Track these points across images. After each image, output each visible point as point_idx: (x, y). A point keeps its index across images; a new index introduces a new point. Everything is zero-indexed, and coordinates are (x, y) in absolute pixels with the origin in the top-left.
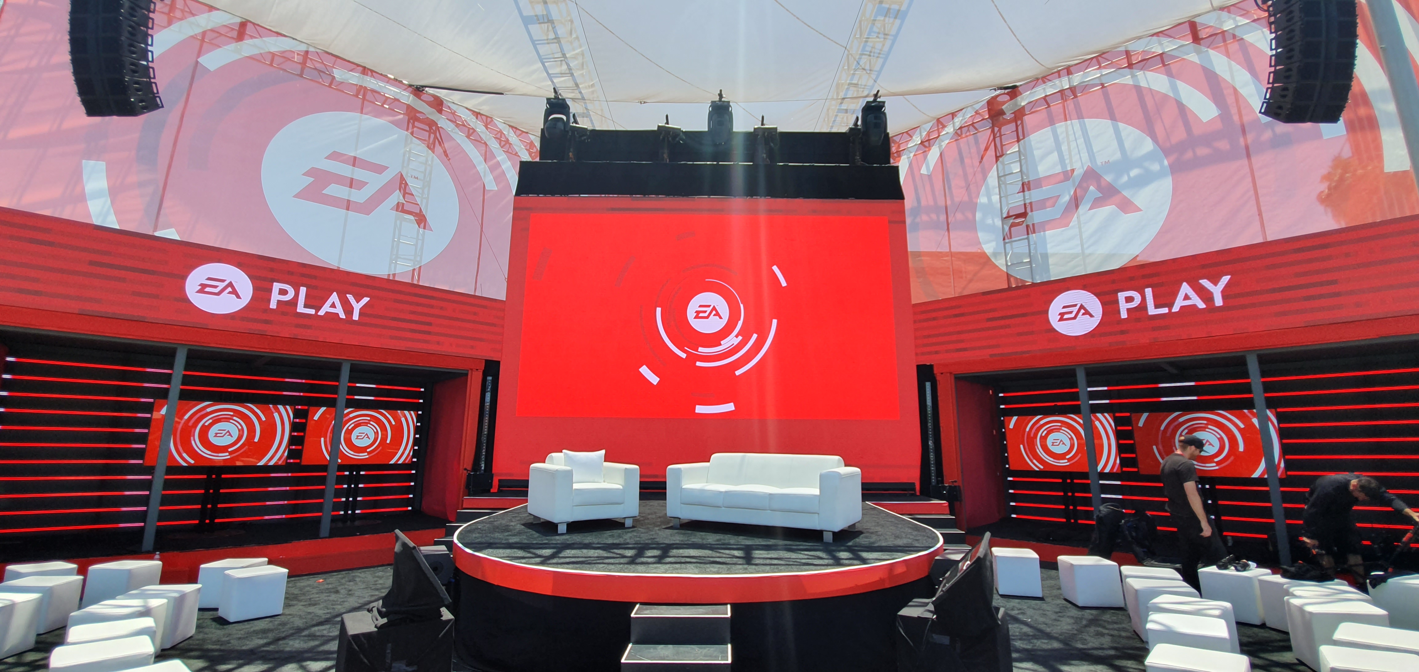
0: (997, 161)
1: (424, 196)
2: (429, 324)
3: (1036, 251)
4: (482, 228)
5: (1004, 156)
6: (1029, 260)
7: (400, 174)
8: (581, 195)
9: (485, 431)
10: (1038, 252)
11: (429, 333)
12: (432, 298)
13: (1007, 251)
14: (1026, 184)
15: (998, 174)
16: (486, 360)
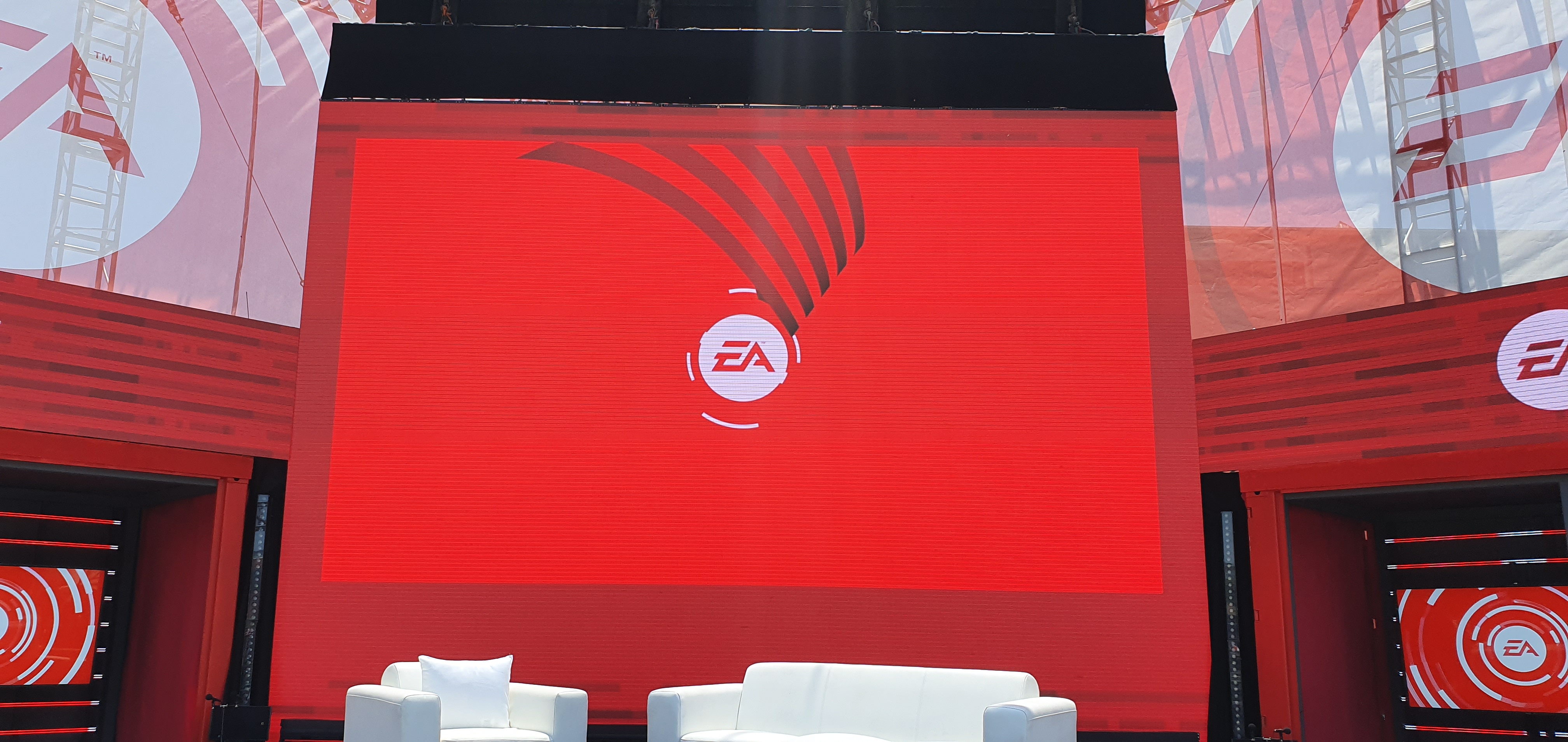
0: (1381, 27)
1: (125, 100)
2: (134, 379)
3: (1469, 225)
4: (251, 171)
5: (1397, 16)
6: (1453, 244)
7: (71, 50)
8: (466, 99)
11: (131, 399)
12: (140, 322)
13: (1404, 227)
14: (1448, 77)
15: (1385, 54)
16: (256, 459)
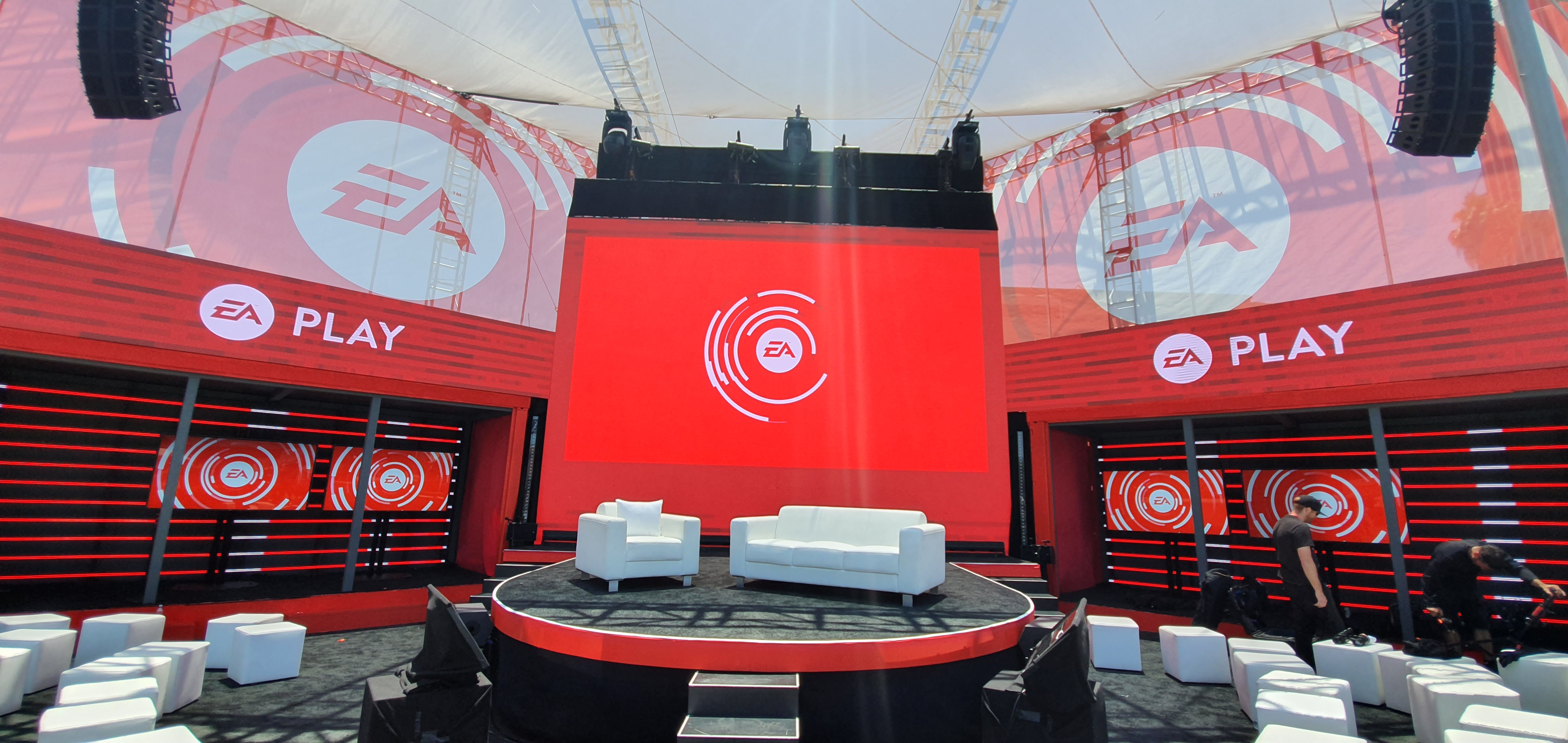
0: (1099, 191)
1: (468, 215)
2: (469, 356)
3: (1141, 290)
4: (530, 251)
5: (1107, 185)
6: (1132, 300)
7: (441, 189)
8: (642, 218)
9: (530, 476)
10: (1143, 291)
11: (468, 366)
12: (474, 327)
13: (1109, 289)
14: (1131, 216)
15: (1100, 204)
16: (532, 398)
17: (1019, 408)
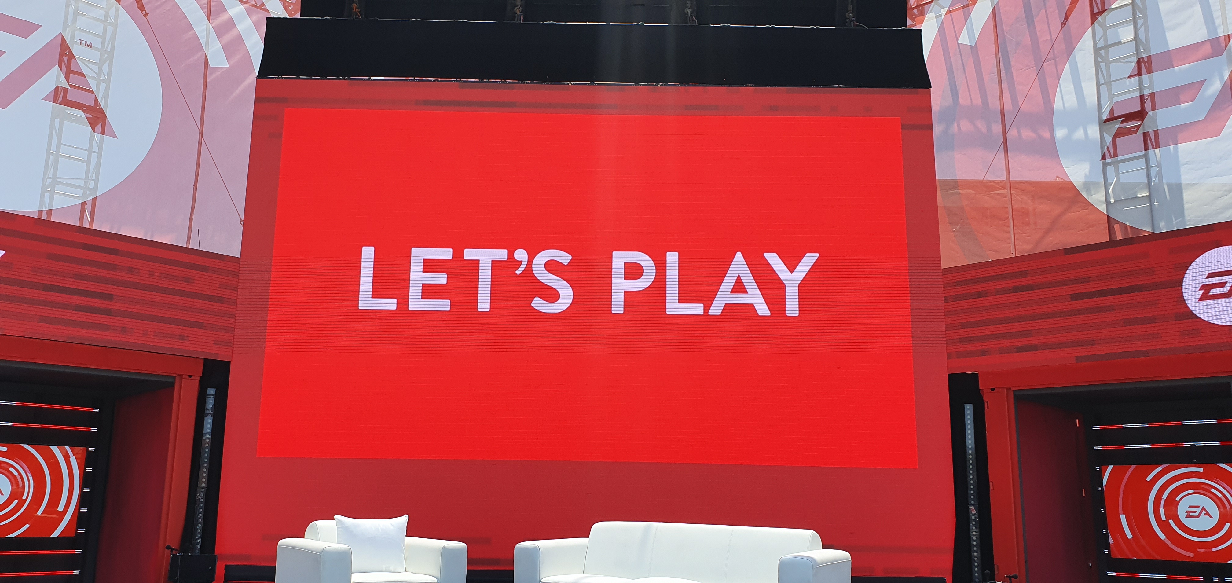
0: (1092, 23)
1: (102, 78)
2: (110, 297)
3: (1161, 179)
4: (201, 135)
5: (1105, 13)
6: (1148, 194)
7: (61, 37)
8: (372, 78)
9: (203, 482)
10: (1164, 182)
11: (108, 312)
12: (114, 252)
13: (1109, 180)
14: (1145, 62)
15: (1095, 44)
16: (205, 360)
17: (967, 367)
